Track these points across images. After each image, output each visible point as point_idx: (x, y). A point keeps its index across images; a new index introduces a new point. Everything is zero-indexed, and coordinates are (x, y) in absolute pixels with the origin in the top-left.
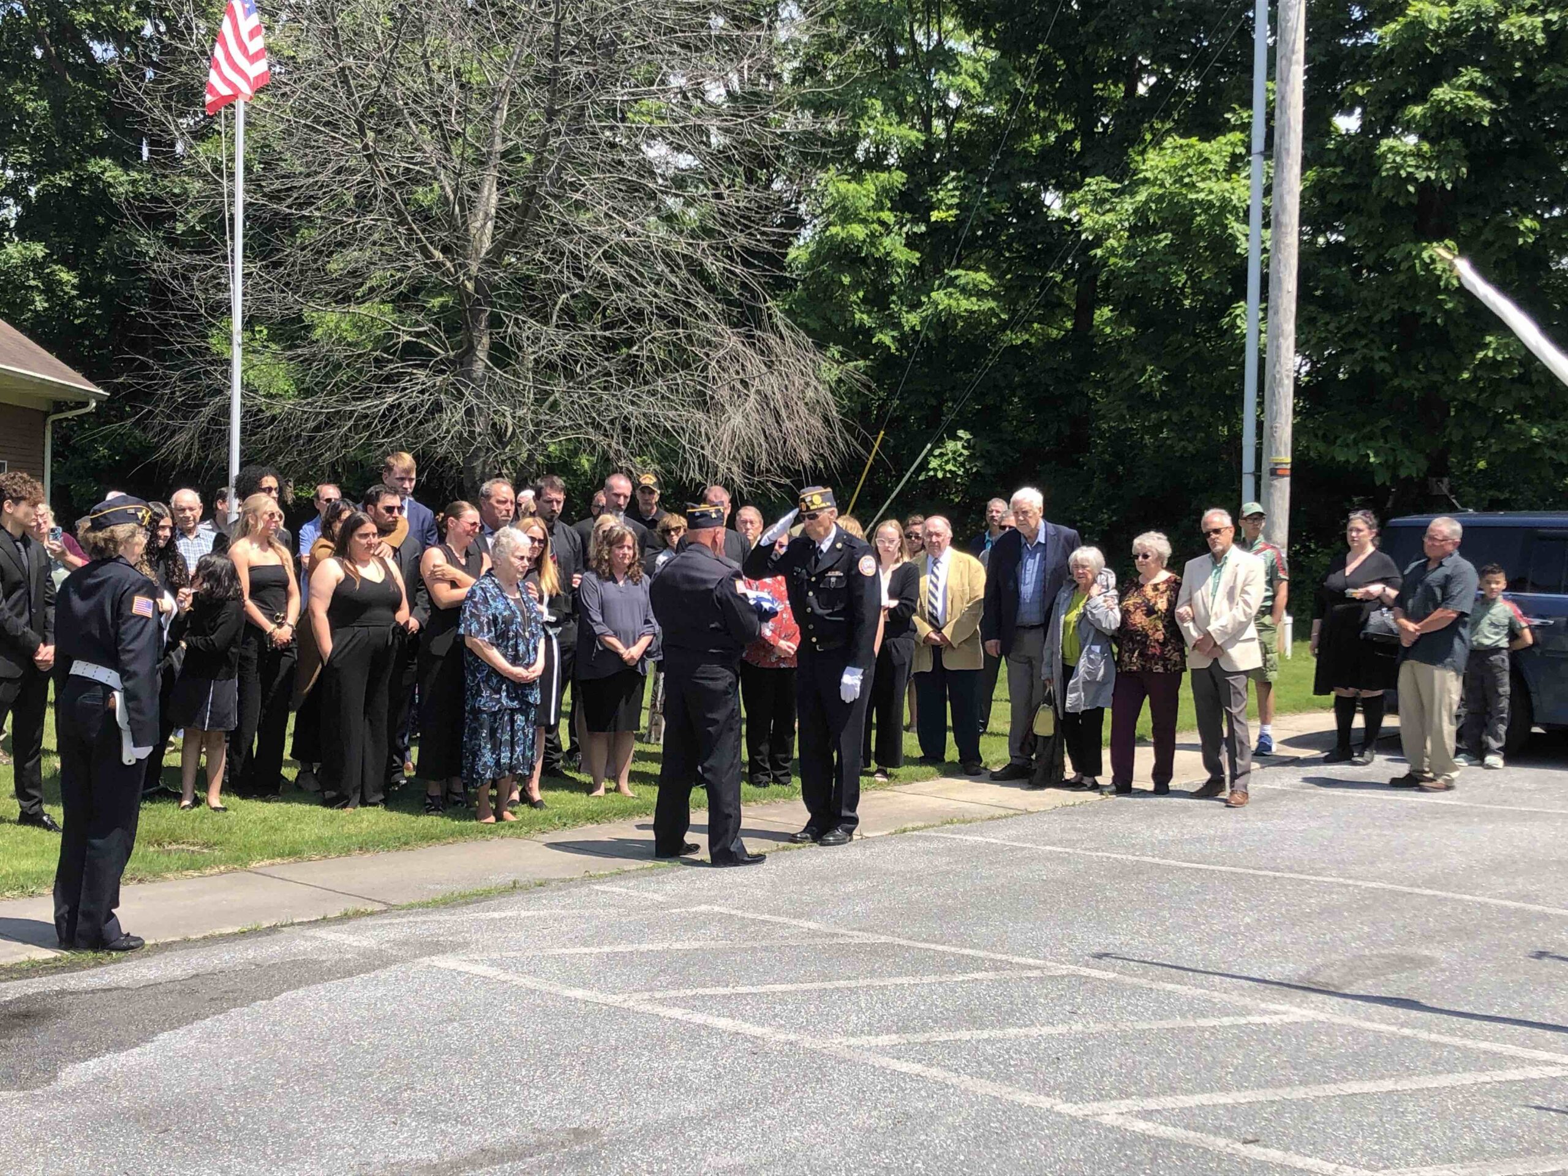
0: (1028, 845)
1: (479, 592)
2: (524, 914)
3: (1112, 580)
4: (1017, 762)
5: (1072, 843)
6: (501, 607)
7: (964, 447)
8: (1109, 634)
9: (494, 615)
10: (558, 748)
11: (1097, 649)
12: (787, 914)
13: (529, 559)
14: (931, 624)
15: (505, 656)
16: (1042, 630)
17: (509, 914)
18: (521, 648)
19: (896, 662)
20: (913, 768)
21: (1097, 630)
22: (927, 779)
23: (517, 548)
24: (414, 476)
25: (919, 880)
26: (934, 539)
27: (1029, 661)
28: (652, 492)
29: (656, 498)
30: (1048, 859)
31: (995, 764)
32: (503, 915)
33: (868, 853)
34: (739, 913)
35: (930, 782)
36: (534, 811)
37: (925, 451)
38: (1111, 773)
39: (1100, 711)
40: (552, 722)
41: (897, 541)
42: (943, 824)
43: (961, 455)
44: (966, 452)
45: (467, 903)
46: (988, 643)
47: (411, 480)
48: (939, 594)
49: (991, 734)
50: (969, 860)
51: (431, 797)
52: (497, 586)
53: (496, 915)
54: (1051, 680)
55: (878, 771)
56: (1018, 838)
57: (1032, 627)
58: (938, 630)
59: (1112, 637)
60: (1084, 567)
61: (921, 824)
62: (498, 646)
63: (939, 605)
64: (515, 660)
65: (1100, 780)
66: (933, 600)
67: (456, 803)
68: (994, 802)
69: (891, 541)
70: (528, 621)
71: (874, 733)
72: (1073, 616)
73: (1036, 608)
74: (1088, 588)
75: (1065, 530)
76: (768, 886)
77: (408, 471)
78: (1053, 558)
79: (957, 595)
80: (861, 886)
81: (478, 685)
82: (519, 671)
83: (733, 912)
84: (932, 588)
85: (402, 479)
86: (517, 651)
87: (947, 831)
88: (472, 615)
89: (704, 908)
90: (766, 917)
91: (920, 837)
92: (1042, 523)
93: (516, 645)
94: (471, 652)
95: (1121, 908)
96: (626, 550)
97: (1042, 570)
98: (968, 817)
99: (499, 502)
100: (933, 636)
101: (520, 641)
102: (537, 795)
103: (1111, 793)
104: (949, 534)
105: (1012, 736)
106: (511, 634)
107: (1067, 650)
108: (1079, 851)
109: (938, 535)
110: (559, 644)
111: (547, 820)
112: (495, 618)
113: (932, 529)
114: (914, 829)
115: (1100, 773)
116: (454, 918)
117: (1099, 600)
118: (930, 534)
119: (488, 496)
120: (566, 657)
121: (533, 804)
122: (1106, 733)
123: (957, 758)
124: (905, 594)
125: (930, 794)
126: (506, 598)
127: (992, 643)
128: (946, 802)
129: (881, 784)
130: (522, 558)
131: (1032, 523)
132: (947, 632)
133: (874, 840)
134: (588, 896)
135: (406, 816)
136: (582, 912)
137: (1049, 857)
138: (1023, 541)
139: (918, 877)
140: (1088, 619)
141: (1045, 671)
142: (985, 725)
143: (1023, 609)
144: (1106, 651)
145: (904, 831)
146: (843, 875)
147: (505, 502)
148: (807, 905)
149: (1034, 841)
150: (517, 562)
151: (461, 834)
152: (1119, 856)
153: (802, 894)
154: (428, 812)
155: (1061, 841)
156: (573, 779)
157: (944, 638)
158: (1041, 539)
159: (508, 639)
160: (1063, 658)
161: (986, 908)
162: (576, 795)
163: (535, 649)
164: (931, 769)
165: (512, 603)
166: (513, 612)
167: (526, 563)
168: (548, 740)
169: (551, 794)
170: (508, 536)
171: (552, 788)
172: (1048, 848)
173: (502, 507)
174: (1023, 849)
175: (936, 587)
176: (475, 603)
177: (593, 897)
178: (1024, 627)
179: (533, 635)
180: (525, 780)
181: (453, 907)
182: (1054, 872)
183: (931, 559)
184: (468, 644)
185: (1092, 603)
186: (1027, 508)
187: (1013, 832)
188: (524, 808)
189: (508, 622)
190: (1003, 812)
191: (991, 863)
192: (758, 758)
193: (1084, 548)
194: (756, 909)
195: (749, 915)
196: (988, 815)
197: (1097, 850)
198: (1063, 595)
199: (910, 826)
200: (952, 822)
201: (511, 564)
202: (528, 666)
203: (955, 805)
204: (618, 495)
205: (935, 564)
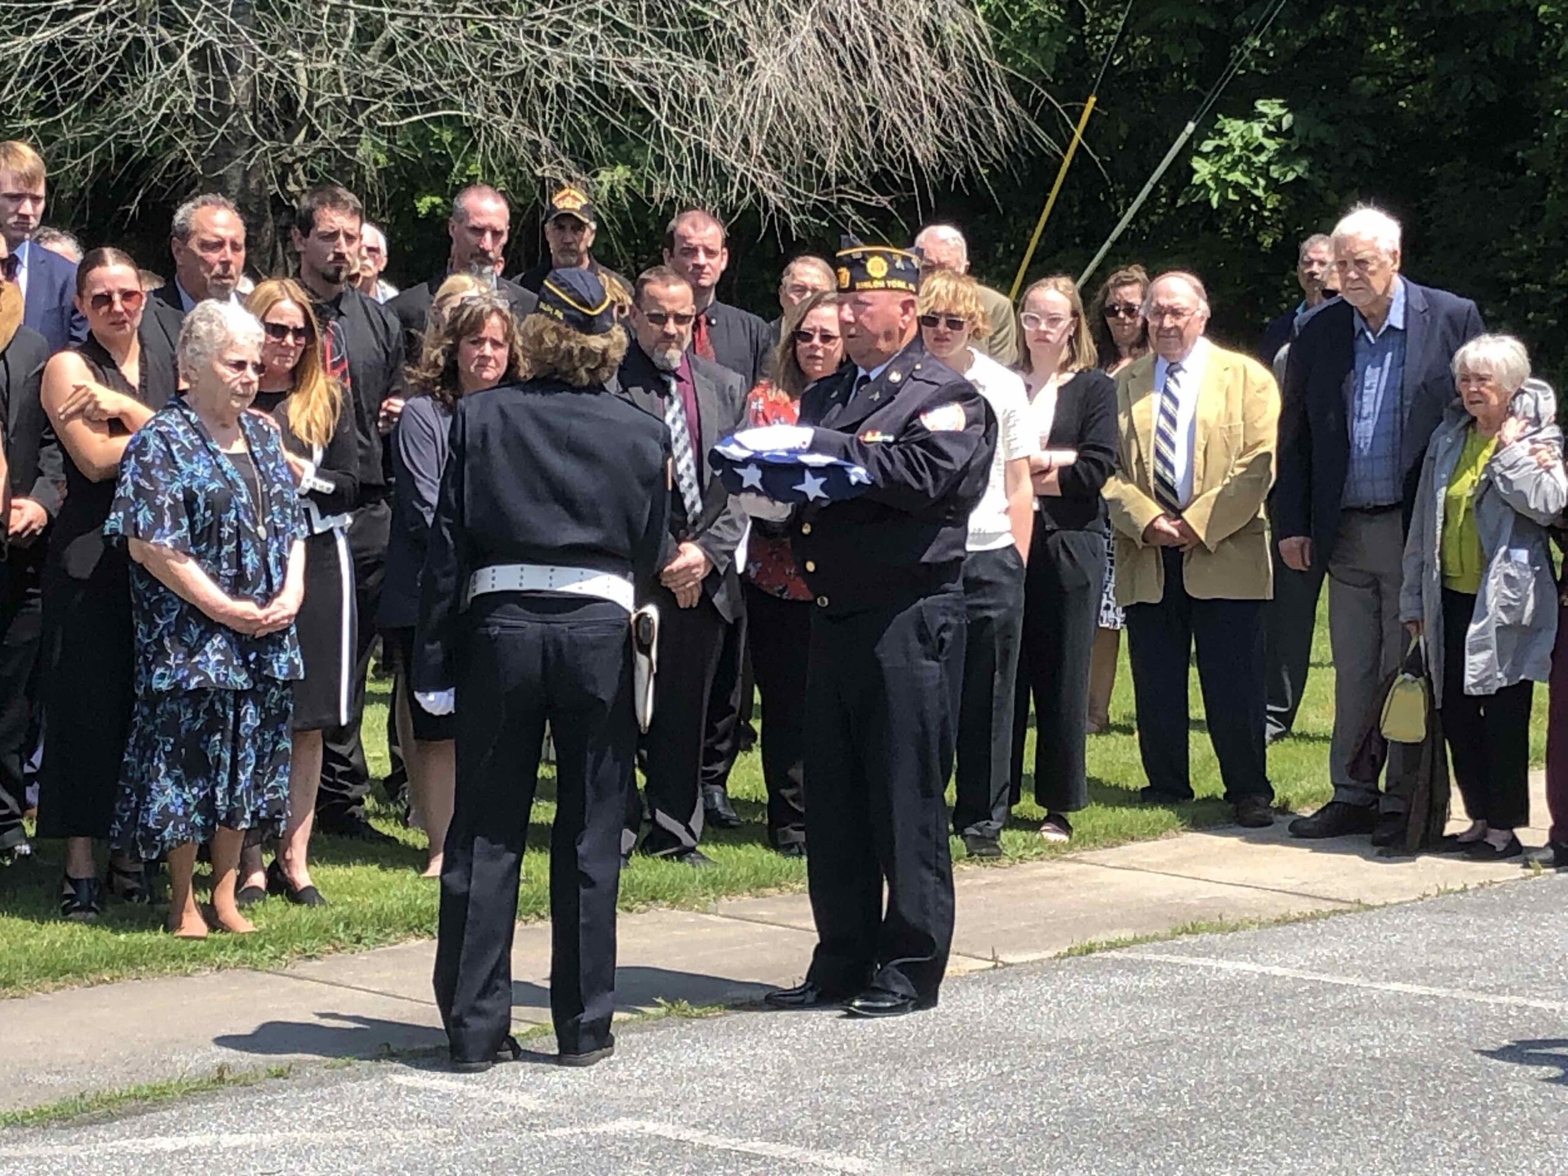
0: (1352, 981)
1: (154, 442)
2: (228, 1140)
3: (1548, 404)
4: (1346, 796)
5: (1448, 976)
6: (202, 471)
7: (1267, 134)
8: (1543, 522)
9: (187, 491)
10: (359, 775)
11: (1522, 555)
12: (803, 1139)
13: (259, 368)
14: (1160, 499)
15: (215, 577)
16: (1398, 517)
17: (194, 1139)
18: (251, 560)
19: (1067, 583)
20: (1125, 813)
21: (1518, 516)
22: (1153, 833)
23: (230, 344)
24: (41, 191)
25: (1104, 1060)
26: (1168, 322)
27: (1375, 583)
28: (580, 226)
29: (588, 238)
30: (1390, 1012)
31: (1304, 801)
32: (182, 1143)
33: (1002, 999)
34: (696, 1136)
35: (1162, 843)
36: (295, 910)
37: (1182, 139)
38: (1549, 822)
39: (1526, 687)
40: (344, 720)
41: (1066, 321)
42: (1175, 934)
43: (1260, 149)
44: (1271, 145)
45: (110, 1118)
46: (1283, 544)
47: (35, 199)
48: (1180, 437)
49: (1303, 736)
50: (1219, 1015)
51: (75, 883)
52: (195, 428)
53: (167, 1144)
54: (1418, 623)
55: (1047, 819)
56: (1331, 965)
57: (1379, 510)
58: (1174, 511)
59: (1552, 530)
60: (1482, 379)
61: (1127, 934)
62: (199, 557)
63: (1179, 460)
64: (237, 586)
65: (1525, 836)
66: (1165, 448)
67: (129, 894)
68: (1288, 885)
69: (1054, 320)
70: (263, 503)
71: (1032, 734)
72: (1465, 485)
73: (1384, 468)
74: (1496, 423)
75: (1449, 299)
76: (773, 1074)
77: (30, 179)
78: (1419, 360)
79: (1217, 437)
80: (973, 1073)
81: (159, 641)
82: (246, 608)
83: (687, 1135)
84: (1163, 423)
85: (18, 198)
86: (241, 566)
87: (1182, 950)
88: (139, 490)
89: (625, 1125)
90: (756, 1145)
91: (1119, 964)
92: (1398, 283)
93: (239, 553)
94: (142, 571)
95: (1536, 1123)
96: (488, 349)
97: (1396, 389)
98: (1231, 918)
99: (205, 245)
100: (1164, 525)
101: (247, 544)
102: (302, 876)
103: (1546, 864)
104: (1203, 308)
105: (1336, 740)
106: (226, 531)
107: (1452, 557)
108: (1460, 994)
109: (1176, 313)
110: (353, 552)
111: (320, 931)
112: (190, 499)
113: (1164, 301)
114: (1112, 946)
115: (1525, 822)
116: (74, 1150)
117: (1520, 451)
118: (1161, 312)
119: (185, 235)
120: (372, 580)
121: (296, 896)
122: (1538, 734)
123: (1221, 790)
124: (1091, 437)
125: (1157, 868)
126: (214, 453)
127: (1291, 544)
128: (1190, 885)
129: (1053, 847)
130: (240, 365)
131: (1378, 284)
132: (1197, 516)
133: (1019, 971)
134: (377, 1098)
135: (18, 923)
136: (356, 1135)
137: (1397, 1007)
138: (1358, 323)
139: (1102, 1053)
140: (1497, 492)
141: (1406, 603)
142: (1287, 719)
143: (1359, 469)
144: (1540, 557)
145: (1090, 951)
146: (940, 1049)
147: (221, 244)
148: (851, 1116)
149: (1367, 972)
150: (230, 374)
151: (130, 962)
152: (1545, 1005)
153: (843, 1091)
154: (66, 914)
155: (1423, 972)
156: (390, 840)
157: (1186, 530)
158: (1396, 318)
159: (220, 543)
160: (1444, 576)
161: (1241, 1123)
162: (391, 876)
163: (282, 562)
164: (1162, 814)
165: (227, 465)
166: (232, 484)
167: (251, 374)
168: (329, 755)
169: (335, 875)
170: (210, 320)
171: (342, 858)
172: (1396, 986)
173: (213, 257)
174: (1338, 988)
175: (1172, 421)
176: (146, 468)
177: (386, 1102)
178: (1361, 510)
179: (276, 532)
180: (278, 844)
181: (79, 1125)
182: (1399, 1041)
183: (1163, 364)
184: (135, 554)
185: (1506, 458)
186: (1367, 254)
187: (1324, 952)
188: (276, 903)
189: (219, 504)
190: (1307, 907)
191: (1266, 1021)
192: (787, 793)
193: (1486, 338)
194: (736, 1126)
195: (719, 1142)
196: (1277, 914)
197: (1499, 990)
198: (1443, 439)
199: (1101, 938)
200: (1194, 930)
201: (219, 378)
202: (267, 598)
203: (1207, 891)
204: (480, 231)
205: (1170, 373)
